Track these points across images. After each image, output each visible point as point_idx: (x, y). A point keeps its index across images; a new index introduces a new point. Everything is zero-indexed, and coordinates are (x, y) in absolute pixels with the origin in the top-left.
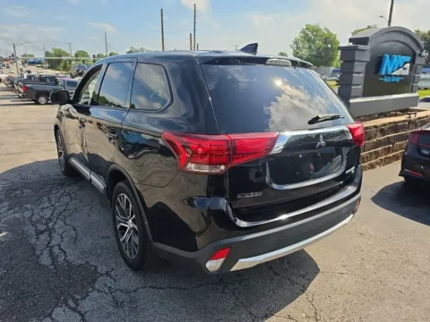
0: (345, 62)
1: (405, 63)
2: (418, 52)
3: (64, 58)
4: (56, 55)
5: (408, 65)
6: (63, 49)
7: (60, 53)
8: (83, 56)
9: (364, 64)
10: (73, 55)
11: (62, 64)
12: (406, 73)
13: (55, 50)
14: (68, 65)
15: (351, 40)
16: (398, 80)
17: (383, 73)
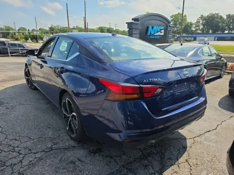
0: (130, 29)
1: (161, 30)
2: (168, 25)
3: (11, 31)
4: (6, 30)
5: (163, 31)
6: (10, 26)
7: (8, 29)
8: (23, 30)
9: (139, 30)
10: (17, 30)
11: (10, 35)
12: (163, 34)
13: (6, 27)
14: (14, 36)
15: (133, 19)
16: (158, 37)
17: (149, 34)
